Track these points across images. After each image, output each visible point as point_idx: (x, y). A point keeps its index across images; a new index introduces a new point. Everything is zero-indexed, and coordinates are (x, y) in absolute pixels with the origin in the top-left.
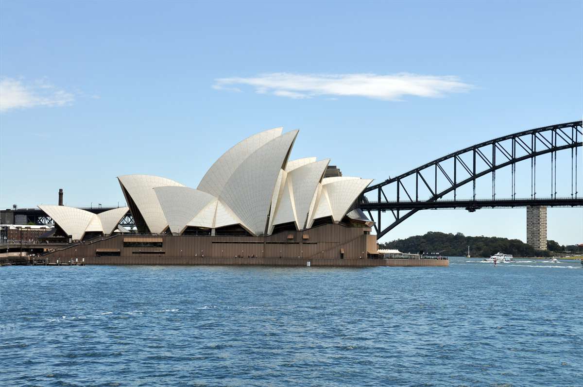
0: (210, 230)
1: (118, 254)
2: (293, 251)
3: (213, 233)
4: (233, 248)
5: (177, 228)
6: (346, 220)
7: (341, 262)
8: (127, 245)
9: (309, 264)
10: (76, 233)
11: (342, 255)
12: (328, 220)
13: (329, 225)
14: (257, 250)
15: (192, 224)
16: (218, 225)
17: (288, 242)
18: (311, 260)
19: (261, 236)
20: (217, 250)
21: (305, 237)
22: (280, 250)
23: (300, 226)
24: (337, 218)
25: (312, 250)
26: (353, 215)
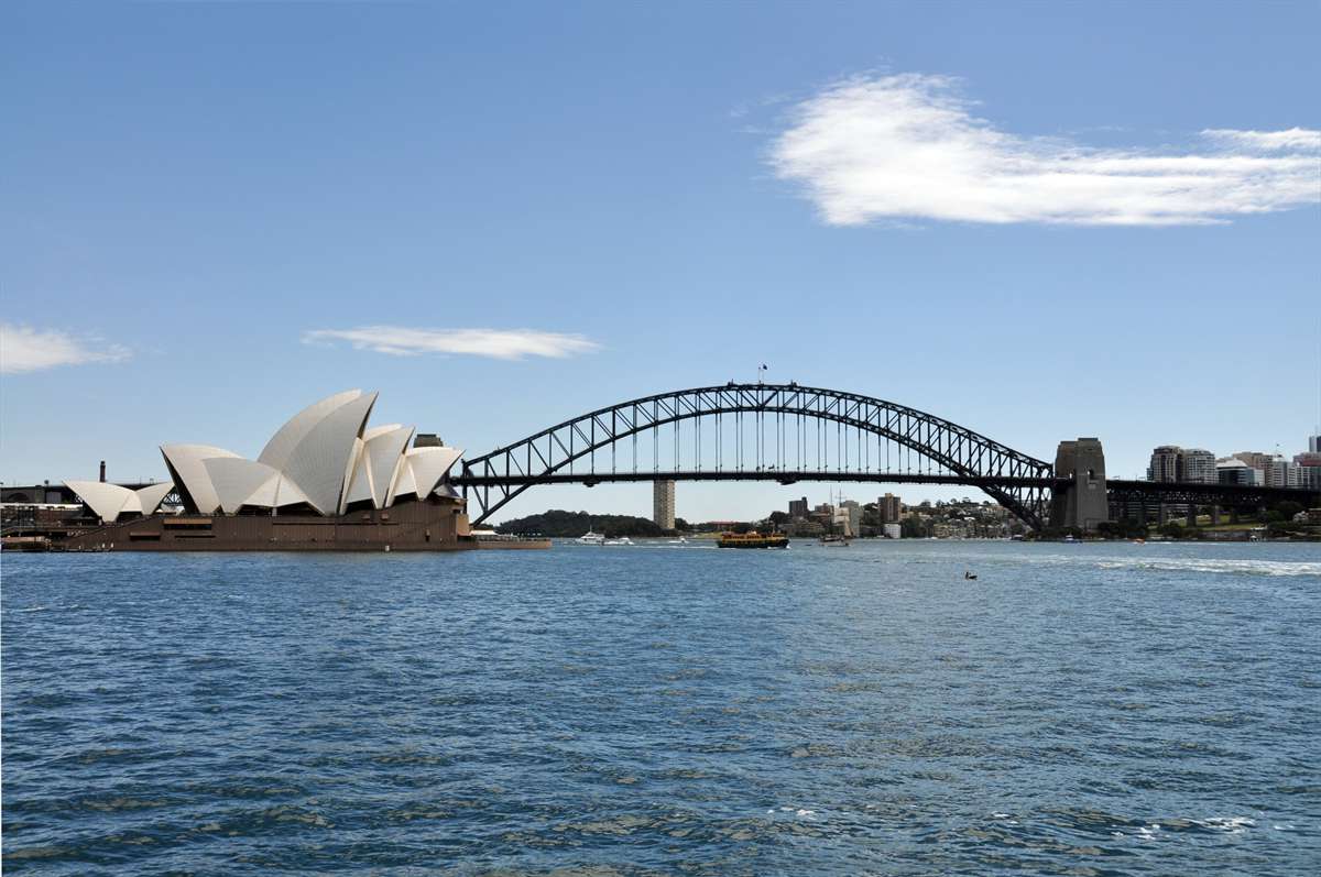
0: (271, 509)
1: (157, 538)
2: (370, 533)
3: (275, 512)
4: (299, 531)
5: (231, 507)
6: (433, 497)
7: (427, 545)
8: (167, 527)
9: (388, 548)
10: (108, 513)
11: (427, 538)
12: (412, 497)
13: (412, 503)
14: (327, 533)
15: (247, 502)
16: (279, 505)
17: (364, 523)
18: (391, 544)
19: (332, 515)
20: (278, 534)
21: (385, 517)
22: (354, 532)
23: (378, 505)
24: (422, 494)
25: (392, 531)
26: (442, 491)
